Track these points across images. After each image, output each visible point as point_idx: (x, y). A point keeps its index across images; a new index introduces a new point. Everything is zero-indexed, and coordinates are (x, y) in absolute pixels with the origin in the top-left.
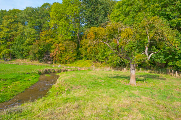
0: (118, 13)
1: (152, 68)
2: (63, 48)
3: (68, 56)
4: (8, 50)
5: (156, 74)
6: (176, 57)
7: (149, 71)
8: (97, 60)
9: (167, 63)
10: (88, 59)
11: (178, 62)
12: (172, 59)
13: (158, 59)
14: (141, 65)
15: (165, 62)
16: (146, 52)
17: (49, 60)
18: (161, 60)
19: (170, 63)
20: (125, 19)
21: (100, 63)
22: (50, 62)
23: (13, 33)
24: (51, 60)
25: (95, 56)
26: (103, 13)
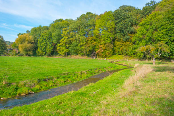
0: (143, 29)
1: (163, 59)
2: (104, 48)
3: (108, 53)
4: (67, 50)
5: (165, 62)
7: (161, 61)
8: (127, 55)
9: (170, 57)
10: (120, 54)
13: (165, 55)
14: (157, 58)
16: (159, 54)
17: (95, 56)
18: (167, 55)
20: (147, 32)
21: (129, 57)
23: (71, 39)
24: (96, 55)
25: (125, 53)
26: (130, 24)
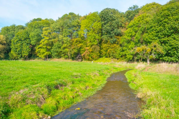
0: (131, 31)
2: (91, 50)
3: (95, 56)
4: (48, 52)
6: (163, 56)
8: (114, 57)
10: (107, 57)
11: (164, 58)
12: (162, 56)
15: (158, 58)
16: (153, 55)
18: (157, 57)
19: (161, 58)
20: (136, 34)
21: (117, 59)
22: (80, 60)
23: (53, 40)
24: (81, 58)
25: (112, 55)
26: (116, 26)
